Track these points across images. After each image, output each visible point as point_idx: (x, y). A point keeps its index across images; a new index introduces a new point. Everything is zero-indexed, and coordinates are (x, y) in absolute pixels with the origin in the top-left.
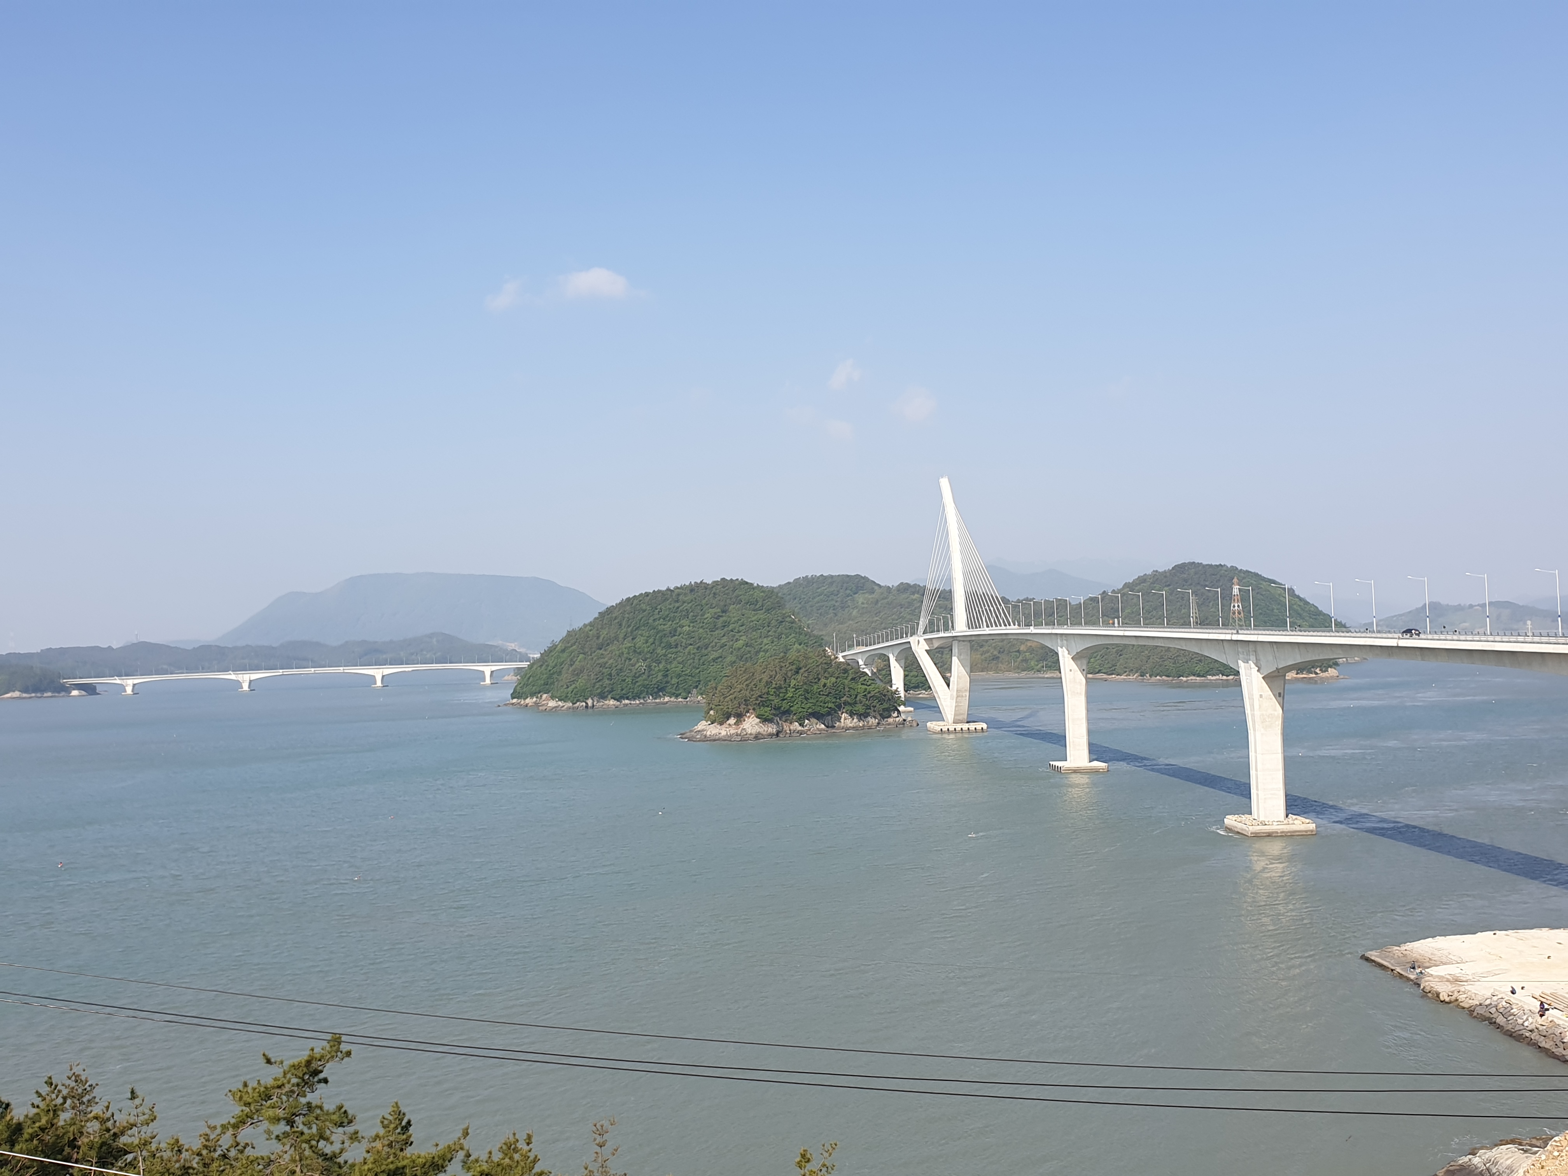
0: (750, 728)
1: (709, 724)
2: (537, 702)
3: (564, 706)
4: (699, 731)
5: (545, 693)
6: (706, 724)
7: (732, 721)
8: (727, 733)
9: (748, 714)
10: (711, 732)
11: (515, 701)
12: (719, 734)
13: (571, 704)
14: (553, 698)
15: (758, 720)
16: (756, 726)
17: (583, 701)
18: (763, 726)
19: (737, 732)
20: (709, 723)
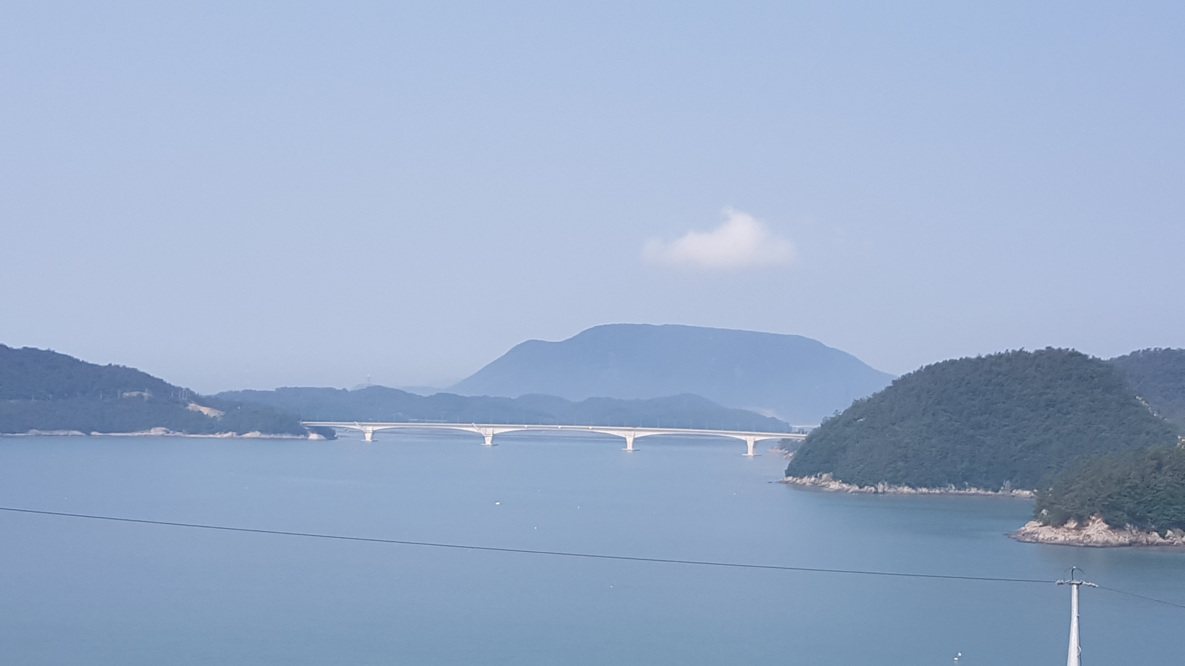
0: (1096, 535)
1: (1041, 526)
2: (816, 482)
3: (848, 490)
4: (1028, 533)
5: (826, 473)
6: (1038, 525)
7: (1072, 524)
8: (1065, 537)
9: (1093, 518)
10: (1044, 535)
11: (790, 478)
12: (1056, 538)
13: (857, 488)
14: (835, 479)
15: (1106, 526)
16: (1104, 533)
17: (871, 486)
18: (1112, 534)
19: (1078, 539)
20: (1041, 524)
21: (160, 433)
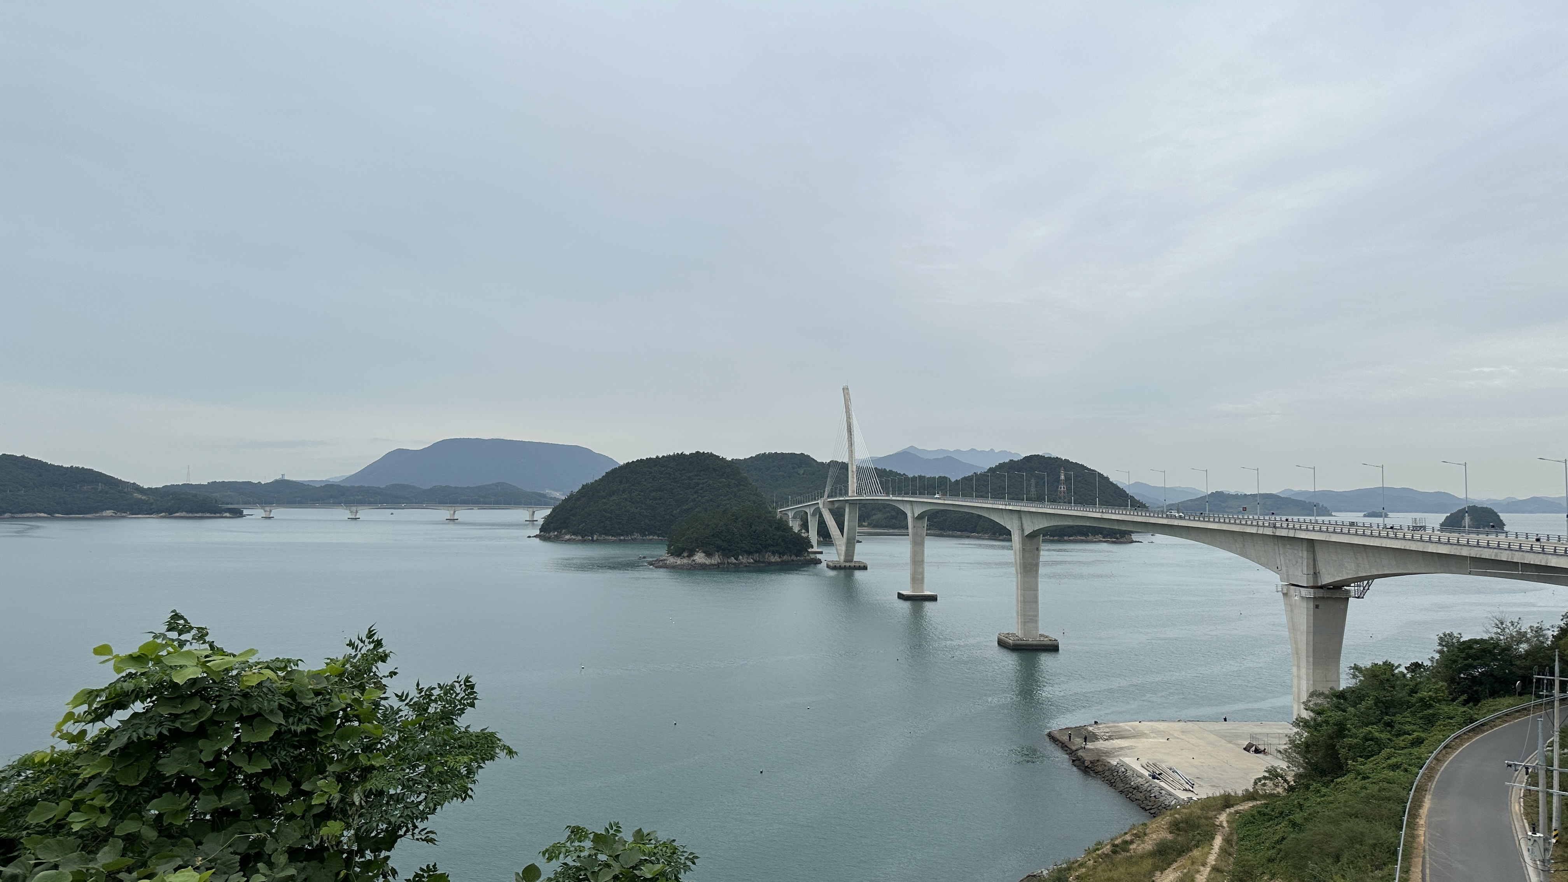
7: (685, 554)
18: (708, 559)
21: (110, 514)
